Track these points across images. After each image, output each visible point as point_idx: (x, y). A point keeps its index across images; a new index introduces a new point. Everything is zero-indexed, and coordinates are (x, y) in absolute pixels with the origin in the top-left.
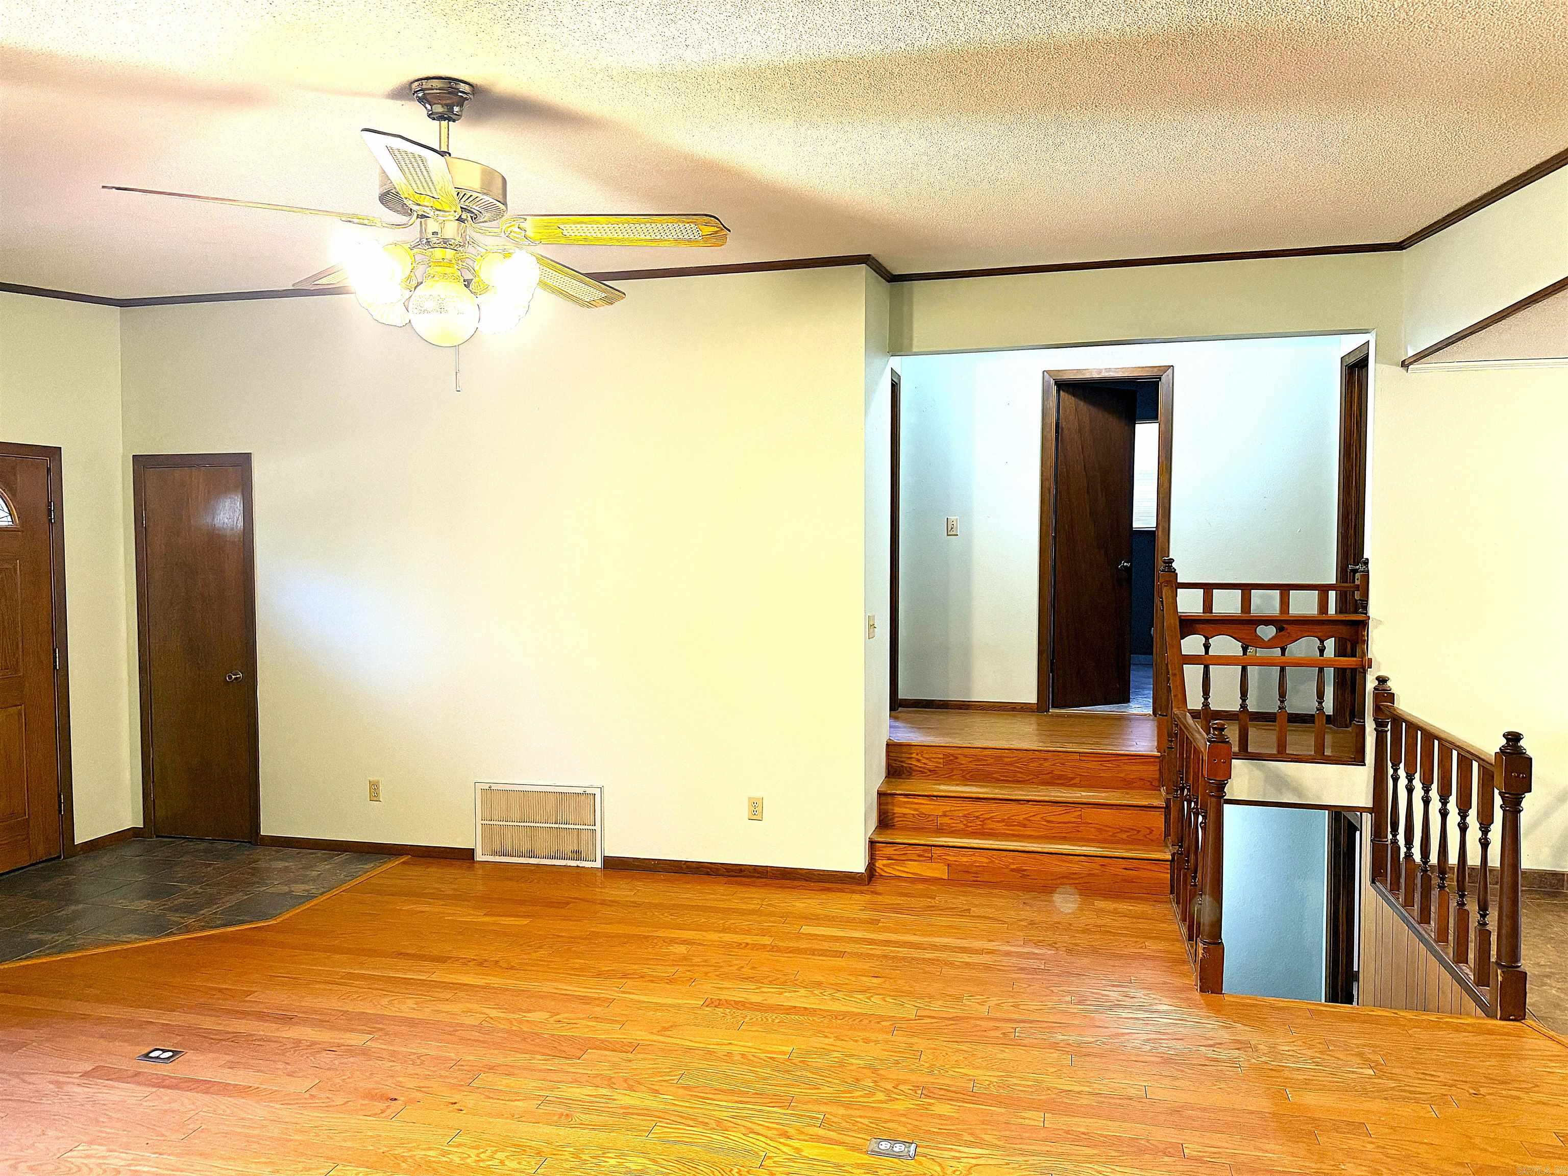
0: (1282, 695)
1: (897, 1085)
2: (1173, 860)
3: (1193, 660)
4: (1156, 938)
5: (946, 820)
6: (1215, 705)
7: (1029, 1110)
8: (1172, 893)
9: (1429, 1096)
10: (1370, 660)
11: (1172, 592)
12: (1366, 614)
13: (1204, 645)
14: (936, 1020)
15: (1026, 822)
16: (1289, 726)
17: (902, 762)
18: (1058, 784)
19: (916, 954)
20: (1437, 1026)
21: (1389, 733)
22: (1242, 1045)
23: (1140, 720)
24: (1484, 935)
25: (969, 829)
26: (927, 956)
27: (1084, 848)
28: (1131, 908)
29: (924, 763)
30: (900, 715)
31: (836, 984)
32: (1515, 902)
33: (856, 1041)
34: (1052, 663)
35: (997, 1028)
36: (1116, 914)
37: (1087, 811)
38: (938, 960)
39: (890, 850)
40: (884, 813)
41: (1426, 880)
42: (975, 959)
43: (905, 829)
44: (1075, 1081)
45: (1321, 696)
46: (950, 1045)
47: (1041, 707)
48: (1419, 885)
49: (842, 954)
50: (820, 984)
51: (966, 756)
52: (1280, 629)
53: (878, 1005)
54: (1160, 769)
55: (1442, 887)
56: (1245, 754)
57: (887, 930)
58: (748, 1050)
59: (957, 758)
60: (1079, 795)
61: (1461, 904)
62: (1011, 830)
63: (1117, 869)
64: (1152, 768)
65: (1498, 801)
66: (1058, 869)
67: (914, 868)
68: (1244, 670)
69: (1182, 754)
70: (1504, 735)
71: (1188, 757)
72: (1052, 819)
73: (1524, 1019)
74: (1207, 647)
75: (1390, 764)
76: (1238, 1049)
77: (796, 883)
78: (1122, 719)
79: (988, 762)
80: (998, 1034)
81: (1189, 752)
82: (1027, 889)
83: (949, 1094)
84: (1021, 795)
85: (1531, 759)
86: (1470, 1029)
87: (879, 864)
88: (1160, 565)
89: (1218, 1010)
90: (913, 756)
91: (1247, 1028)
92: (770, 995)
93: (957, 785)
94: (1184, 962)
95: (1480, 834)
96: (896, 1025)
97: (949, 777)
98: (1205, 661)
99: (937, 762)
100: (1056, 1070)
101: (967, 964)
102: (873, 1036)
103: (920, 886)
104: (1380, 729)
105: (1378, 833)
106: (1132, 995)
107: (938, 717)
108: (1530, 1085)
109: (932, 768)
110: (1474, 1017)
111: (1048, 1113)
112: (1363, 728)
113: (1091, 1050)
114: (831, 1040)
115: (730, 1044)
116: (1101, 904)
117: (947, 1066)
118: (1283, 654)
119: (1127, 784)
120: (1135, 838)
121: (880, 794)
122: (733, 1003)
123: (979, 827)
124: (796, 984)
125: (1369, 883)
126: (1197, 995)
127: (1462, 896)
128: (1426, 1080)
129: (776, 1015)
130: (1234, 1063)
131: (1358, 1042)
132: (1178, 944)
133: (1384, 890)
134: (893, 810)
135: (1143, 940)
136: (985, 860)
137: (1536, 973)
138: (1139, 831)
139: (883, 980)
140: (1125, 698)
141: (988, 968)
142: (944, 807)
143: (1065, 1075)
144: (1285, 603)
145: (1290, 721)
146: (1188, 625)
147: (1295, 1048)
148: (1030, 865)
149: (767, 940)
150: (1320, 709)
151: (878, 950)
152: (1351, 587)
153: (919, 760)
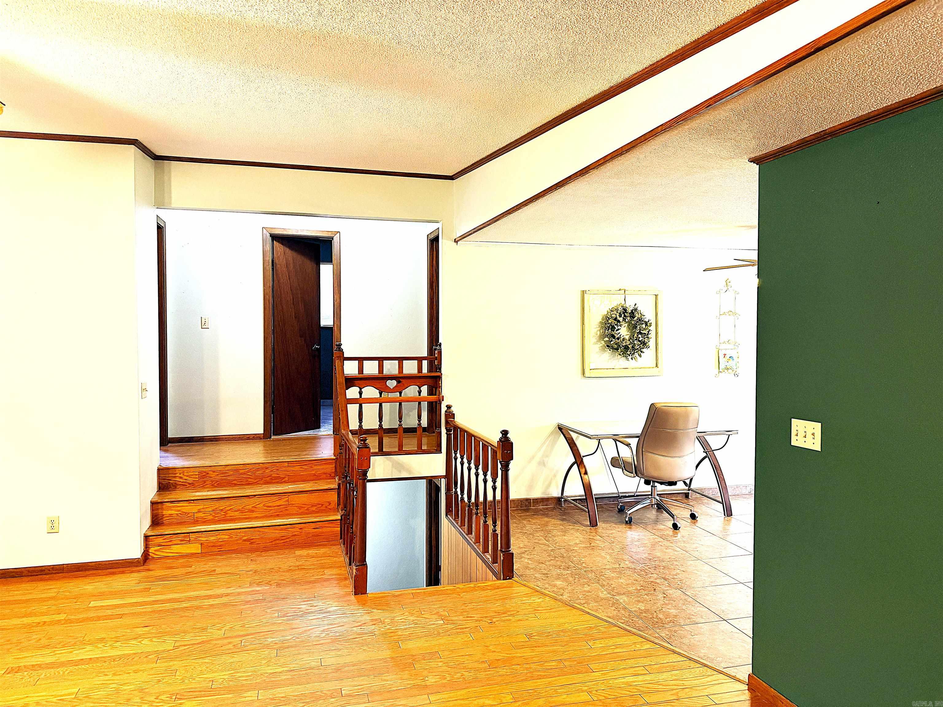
0: (400, 418)
1: (158, 697)
2: (341, 520)
3: (353, 401)
4: (331, 567)
5: (201, 515)
6: (365, 426)
7: (248, 691)
8: (341, 538)
9: (469, 628)
10: (443, 397)
11: (341, 362)
12: (441, 372)
13: (359, 392)
14: (188, 647)
15: (254, 509)
16: (405, 435)
17: (169, 480)
18: (274, 483)
19: (176, 605)
20: (474, 589)
21: (452, 435)
22: (375, 622)
23: (325, 438)
24: (495, 535)
25: (217, 518)
26: (185, 605)
27: (289, 520)
28: (318, 552)
29: (185, 479)
30: (169, 449)
31: (116, 637)
32: (507, 517)
33: (129, 673)
34: (273, 408)
35: (230, 643)
36: (309, 556)
37: (292, 496)
38: (192, 607)
39: (160, 540)
40: (156, 516)
41: (470, 511)
42: (217, 601)
43: (170, 524)
44: (279, 666)
45: (419, 417)
46: (197, 661)
47: (266, 436)
48: (467, 515)
49: (121, 616)
50: (102, 640)
51: (214, 472)
52: (399, 382)
53: (147, 645)
54: (335, 466)
55: (477, 514)
56: (382, 452)
57: (157, 593)
58: (41, 698)
59: (208, 473)
60: (287, 488)
61: (485, 522)
62: (245, 515)
63: (309, 529)
64: (331, 466)
65: (499, 466)
66: (273, 535)
67: (177, 549)
68: (381, 406)
69: (346, 456)
70: (501, 432)
71: (349, 458)
72: (270, 505)
73: (513, 577)
74: (361, 393)
75: (453, 451)
76: (374, 624)
77: (88, 573)
78: (316, 438)
79: (229, 474)
80: (230, 646)
81: (349, 455)
82: (252, 551)
83: (195, 694)
84: (251, 492)
85: (512, 443)
86: (489, 588)
87: (152, 550)
88: (335, 348)
89: (363, 604)
90: (178, 475)
91: (379, 611)
92: (64, 656)
93: (208, 491)
94: (346, 579)
95: (492, 483)
96: (159, 656)
97: (203, 487)
98: (360, 402)
99: (194, 478)
100: (266, 661)
101: (212, 605)
102: (142, 667)
103: (181, 561)
104: (448, 433)
105: (448, 489)
106: (315, 604)
107: (196, 448)
108: (516, 612)
109: (190, 482)
110: (492, 581)
111: (260, 690)
112: (440, 433)
113: (290, 644)
114: (110, 676)
115: (27, 697)
116: (298, 552)
117: (194, 676)
118: (400, 395)
119: (316, 478)
120: (322, 509)
121: (153, 503)
122: (31, 667)
123: (224, 516)
124: (84, 643)
125: (445, 516)
126: (353, 597)
127: (485, 517)
128: (468, 620)
129: (66, 668)
130: (372, 633)
131: (436, 606)
132: (343, 569)
133: (451, 519)
134: (162, 512)
135: (323, 570)
136: (227, 537)
137: (519, 552)
138: (322, 505)
139: (151, 628)
140: (317, 426)
141: (225, 605)
142: (199, 506)
143: (273, 663)
144: (401, 367)
145: (404, 432)
146: (350, 382)
147: (404, 617)
148: (256, 536)
149: (62, 617)
150: (420, 424)
151: (149, 608)
152: (433, 358)
153: (181, 478)
